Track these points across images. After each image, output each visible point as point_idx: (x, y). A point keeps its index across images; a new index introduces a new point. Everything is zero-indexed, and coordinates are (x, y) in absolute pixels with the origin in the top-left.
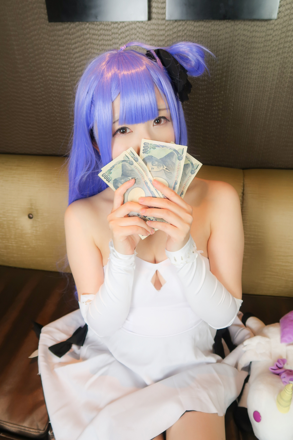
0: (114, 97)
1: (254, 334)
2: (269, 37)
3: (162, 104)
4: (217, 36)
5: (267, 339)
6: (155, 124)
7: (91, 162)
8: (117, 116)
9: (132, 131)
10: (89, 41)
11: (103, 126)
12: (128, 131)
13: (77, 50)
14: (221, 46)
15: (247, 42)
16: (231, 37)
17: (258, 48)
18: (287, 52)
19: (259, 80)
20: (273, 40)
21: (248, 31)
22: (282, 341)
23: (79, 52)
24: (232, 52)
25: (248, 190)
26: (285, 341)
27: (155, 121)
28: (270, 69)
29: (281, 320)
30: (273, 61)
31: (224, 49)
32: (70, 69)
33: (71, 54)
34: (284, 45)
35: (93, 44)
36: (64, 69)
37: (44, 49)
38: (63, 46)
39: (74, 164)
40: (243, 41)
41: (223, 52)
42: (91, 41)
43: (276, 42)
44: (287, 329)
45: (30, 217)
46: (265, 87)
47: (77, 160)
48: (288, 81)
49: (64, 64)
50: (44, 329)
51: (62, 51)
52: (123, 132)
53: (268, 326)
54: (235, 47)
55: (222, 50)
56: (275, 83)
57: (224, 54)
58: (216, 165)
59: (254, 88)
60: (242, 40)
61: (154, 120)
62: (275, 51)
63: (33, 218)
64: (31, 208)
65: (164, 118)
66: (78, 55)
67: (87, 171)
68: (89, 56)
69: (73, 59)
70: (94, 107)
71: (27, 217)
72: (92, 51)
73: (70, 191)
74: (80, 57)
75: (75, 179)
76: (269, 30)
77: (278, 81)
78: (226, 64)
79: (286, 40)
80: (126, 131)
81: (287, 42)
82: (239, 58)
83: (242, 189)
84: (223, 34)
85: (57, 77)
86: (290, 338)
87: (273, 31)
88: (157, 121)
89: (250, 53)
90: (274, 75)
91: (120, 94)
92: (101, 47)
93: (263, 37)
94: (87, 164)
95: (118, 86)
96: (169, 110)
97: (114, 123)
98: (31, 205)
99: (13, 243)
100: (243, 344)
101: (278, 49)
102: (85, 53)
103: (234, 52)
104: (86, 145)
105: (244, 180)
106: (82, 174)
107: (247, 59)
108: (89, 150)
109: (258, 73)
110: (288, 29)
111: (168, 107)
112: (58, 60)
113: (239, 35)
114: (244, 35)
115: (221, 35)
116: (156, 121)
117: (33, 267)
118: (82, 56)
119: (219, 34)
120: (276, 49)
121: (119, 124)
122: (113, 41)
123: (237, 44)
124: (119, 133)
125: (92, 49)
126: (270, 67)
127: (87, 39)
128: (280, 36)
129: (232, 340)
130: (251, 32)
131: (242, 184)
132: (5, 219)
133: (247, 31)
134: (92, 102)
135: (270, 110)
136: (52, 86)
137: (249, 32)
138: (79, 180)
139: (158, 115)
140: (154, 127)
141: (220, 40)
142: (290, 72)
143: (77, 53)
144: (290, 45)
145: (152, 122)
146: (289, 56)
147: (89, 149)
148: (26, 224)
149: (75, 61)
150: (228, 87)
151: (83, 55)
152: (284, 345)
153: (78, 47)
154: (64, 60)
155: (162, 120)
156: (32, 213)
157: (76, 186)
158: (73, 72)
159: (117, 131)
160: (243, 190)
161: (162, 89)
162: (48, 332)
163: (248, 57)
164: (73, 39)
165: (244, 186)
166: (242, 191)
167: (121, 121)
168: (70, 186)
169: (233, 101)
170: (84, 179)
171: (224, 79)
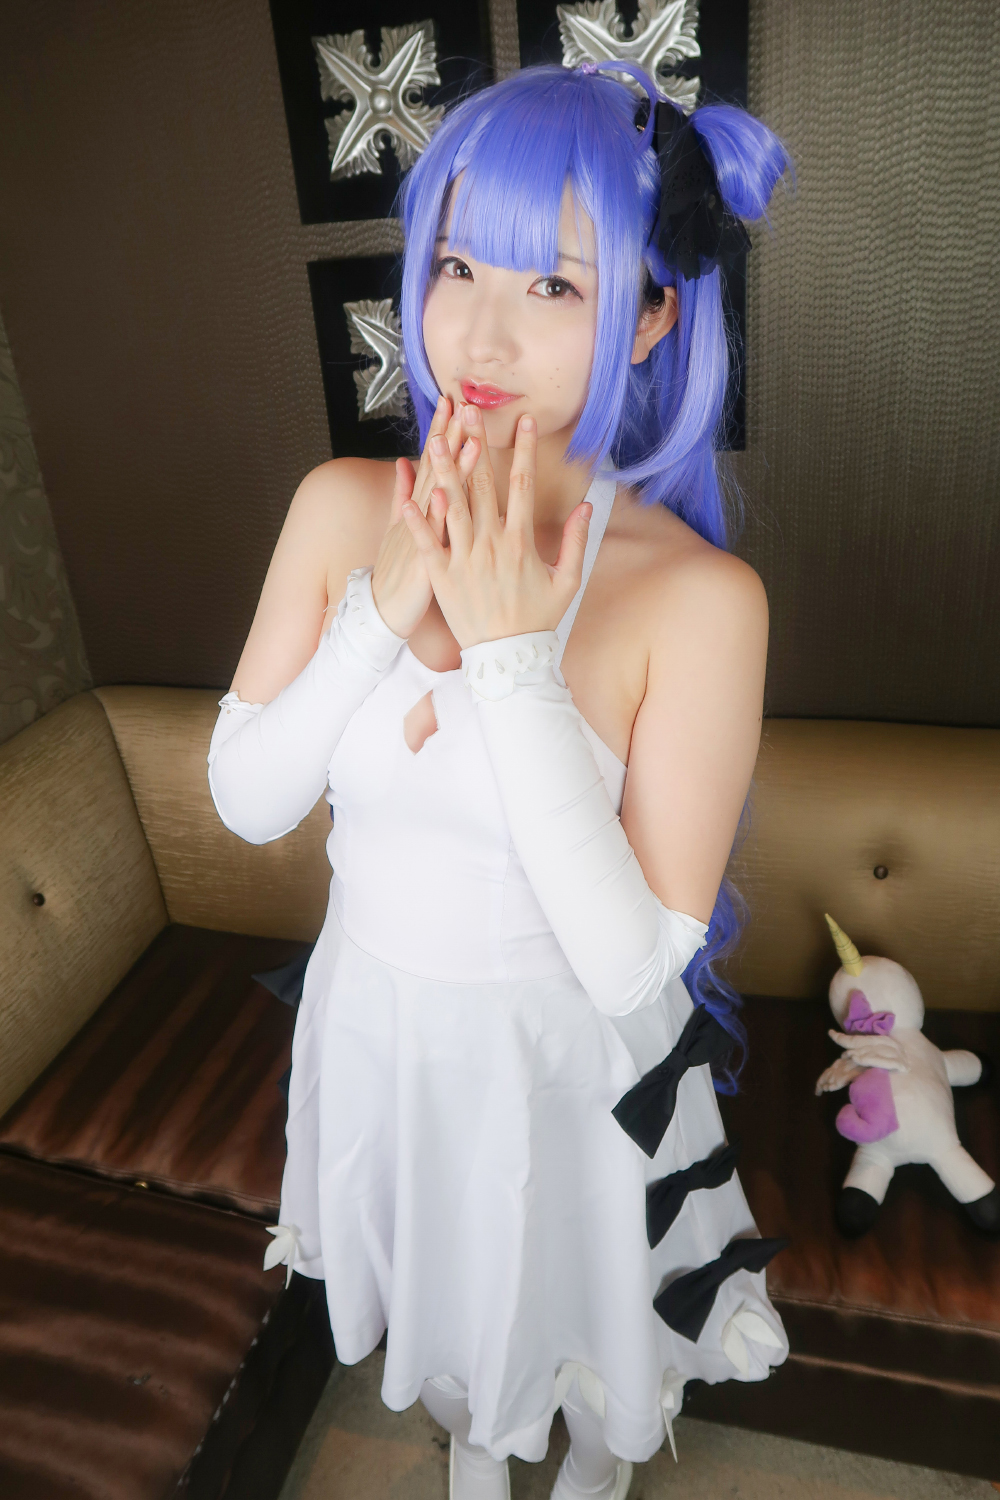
9: (473, 279)
140: (533, 296)
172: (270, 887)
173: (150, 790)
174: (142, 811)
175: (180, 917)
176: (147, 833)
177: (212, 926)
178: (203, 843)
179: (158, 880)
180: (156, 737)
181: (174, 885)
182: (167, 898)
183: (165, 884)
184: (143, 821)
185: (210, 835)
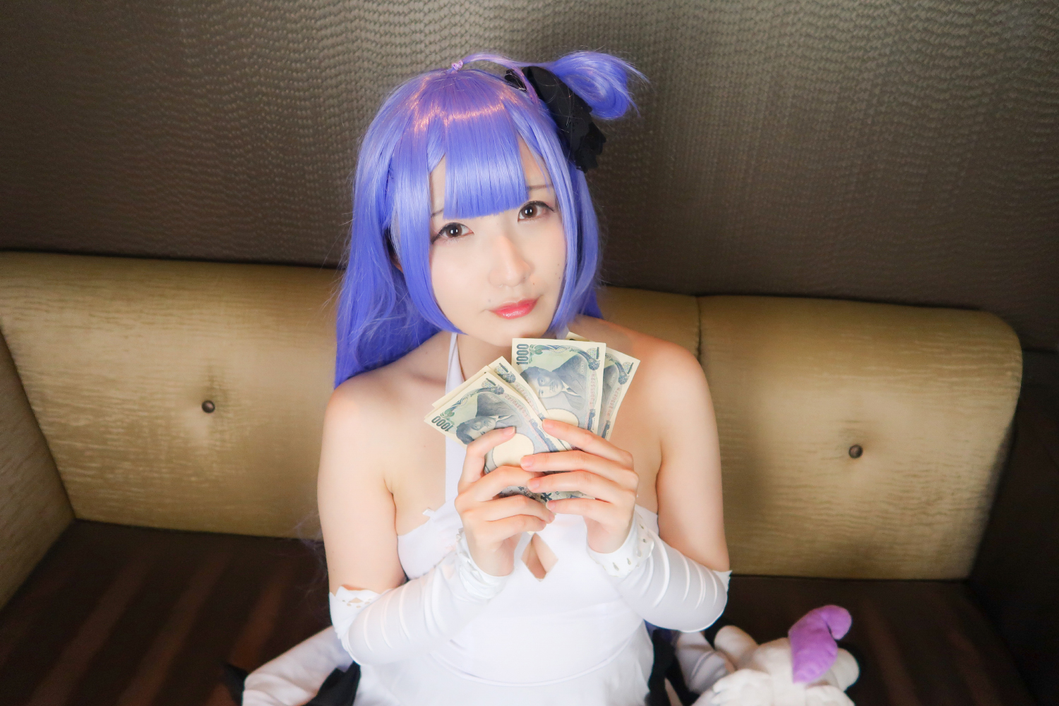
0: (432, 161)
1: (734, 665)
2: (748, 24)
3: (536, 177)
4: (639, 17)
5: (763, 676)
6: (522, 217)
7: (386, 297)
8: (439, 203)
9: (473, 233)
10: (356, 12)
11: (411, 221)
12: (464, 231)
13: (328, 32)
14: (647, 38)
15: (702, 32)
16: (668, 19)
17: (726, 45)
18: (785, 55)
19: (728, 109)
20: (756, 29)
21: (705, 9)
22: (797, 676)
23: (332, 36)
24: (672, 51)
25: (709, 342)
26: (802, 678)
27: (522, 211)
28: (752, 87)
29: (790, 632)
30: (758, 72)
31: (655, 42)
32: (309, 70)
33: (313, 39)
34: (778, 42)
35: (366, 21)
36: (297, 71)
37: (251, 26)
38: (296, 22)
39: (349, 303)
40: (695, 29)
41: (652, 49)
42: (362, 13)
43: (762, 34)
44: (806, 652)
45: (207, 408)
46: (742, 123)
47: (356, 292)
48: (787, 114)
49: (296, 61)
50: (251, 680)
51: (292, 31)
52: (455, 235)
53: (763, 646)
54: (676, 40)
55: (649, 46)
56: (762, 117)
57: (654, 52)
58: (638, 287)
59: (719, 125)
60: (693, 28)
61: (519, 209)
62: (761, 52)
63: (215, 411)
64: (211, 389)
65: (543, 204)
66: (329, 42)
67: (376, 317)
68: (355, 44)
69: (317, 51)
70: (394, 182)
71: (200, 408)
72: (363, 34)
73: (338, 359)
74: (333, 46)
75: (350, 333)
76: (748, 9)
77: (767, 113)
78: (658, 74)
79: (782, 31)
80: (460, 231)
81: (786, 34)
82: (686, 63)
83: (698, 340)
84: (653, 14)
85: (278, 87)
86: (812, 672)
87: (755, 11)
88: (529, 212)
89: (709, 54)
90: (758, 100)
91: (444, 157)
92: (382, 28)
93: (735, 23)
94: (376, 303)
95: (441, 140)
96: (552, 189)
97: (434, 215)
98: (212, 380)
99: (164, 470)
100: (712, 689)
101: (767, 48)
102: (346, 37)
103: (675, 50)
104: (375, 262)
105: (700, 321)
106: (366, 324)
107: (702, 65)
108: (381, 274)
109: (726, 96)
110: (787, 10)
111: (549, 182)
112: (283, 52)
113: (686, 17)
114: (695, 17)
115: (647, 14)
116: (526, 212)
117: (210, 527)
118: (338, 45)
119: (644, 13)
120: (763, 48)
121: (444, 217)
122: (412, 16)
123: (682, 35)
124: (445, 235)
125: (361, 31)
126: (750, 84)
127: (350, 10)
128: (771, 23)
129: (687, 682)
130: (710, 12)
131: (696, 330)
132: (146, 414)
133: (702, 9)
134: (389, 172)
135: (751, 172)
136: (266, 108)
137: (707, 12)
138: (358, 336)
139: (527, 198)
140: (521, 223)
141: (646, 24)
142: (791, 95)
143: (326, 37)
144: (791, 42)
145: (515, 213)
146: (790, 63)
147: (381, 270)
148: (196, 425)
149: (322, 54)
150: (663, 123)
151: (342, 44)
152: (799, 687)
153: (331, 25)
154: (295, 51)
155: (539, 209)
156: (213, 400)
157: (353, 350)
158: (317, 78)
159: (441, 232)
160: (700, 343)
161: (536, 146)
162: (262, 687)
163: (704, 62)
164: (320, 8)
165: (700, 335)
166: (697, 345)
167: (446, 211)
168: (338, 349)
169: (674, 150)
170: (371, 334)
171: (655, 105)
172: (193, 479)
173: (41, 373)
174: (31, 397)
175: (84, 513)
176: (40, 421)
177: (127, 520)
178: (110, 433)
179: (58, 475)
180: (47, 311)
181: (77, 479)
182: (70, 492)
183: (66, 478)
184: (35, 408)
185: (119, 424)
